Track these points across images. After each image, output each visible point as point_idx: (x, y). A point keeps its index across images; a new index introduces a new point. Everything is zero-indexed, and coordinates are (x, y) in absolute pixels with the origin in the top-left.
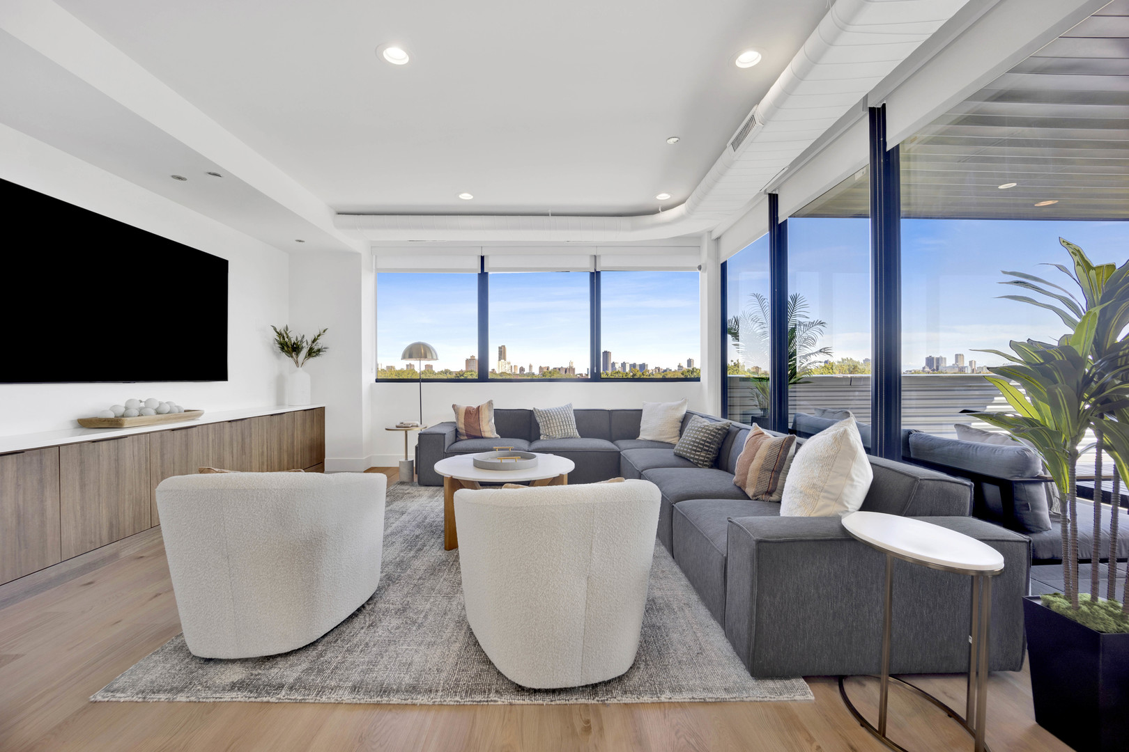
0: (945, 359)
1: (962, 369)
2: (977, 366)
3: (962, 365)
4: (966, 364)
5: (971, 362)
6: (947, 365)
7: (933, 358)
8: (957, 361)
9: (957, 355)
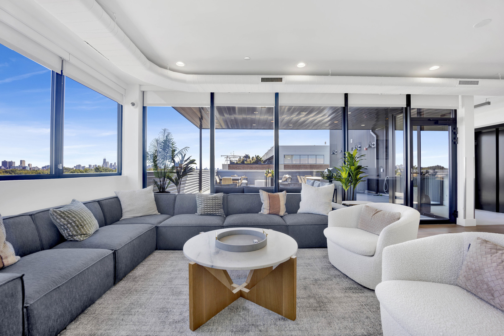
0: (14, 162)
1: (24, 168)
2: (32, 166)
3: (24, 166)
4: (27, 165)
5: (29, 165)
6: (16, 166)
7: (7, 162)
8: (21, 163)
9: (21, 161)
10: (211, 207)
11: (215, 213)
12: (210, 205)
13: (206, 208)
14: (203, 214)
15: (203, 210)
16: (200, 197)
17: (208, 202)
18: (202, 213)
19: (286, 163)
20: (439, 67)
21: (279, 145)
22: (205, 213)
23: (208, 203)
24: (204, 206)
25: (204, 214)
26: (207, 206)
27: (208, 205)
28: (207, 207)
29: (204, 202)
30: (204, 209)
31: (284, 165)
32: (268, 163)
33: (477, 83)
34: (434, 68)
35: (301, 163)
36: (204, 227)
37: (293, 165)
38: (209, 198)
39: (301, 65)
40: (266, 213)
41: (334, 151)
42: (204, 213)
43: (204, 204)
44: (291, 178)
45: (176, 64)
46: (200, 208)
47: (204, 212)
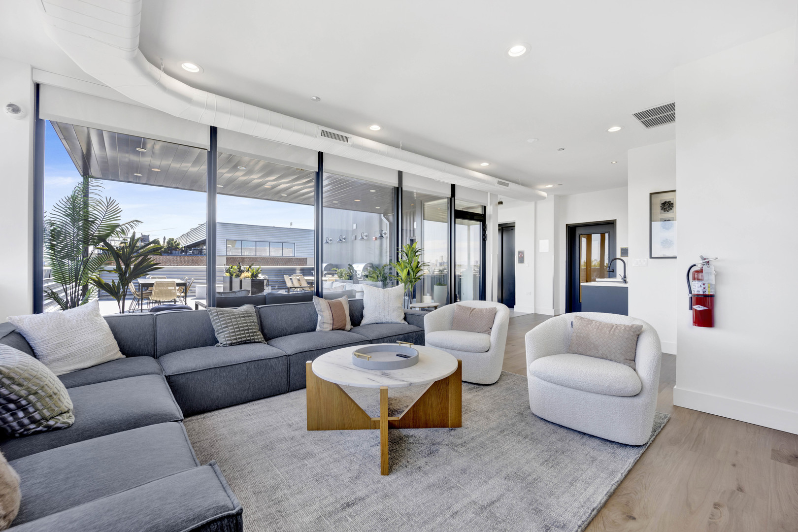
10: (246, 330)
11: (253, 339)
12: (243, 327)
13: (237, 331)
14: (234, 343)
15: (233, 336)
16: (221, 314)
17: (239, 321)
18: (234, 341)
19: (231, 254)
20: (488, 164)
21: (217, 221)
22: (238, 340)
23: (240, 324)
24: (234, 329)
25: (236, 343)
26: (238, 329)
27: (241, 327)
28: (239, 331)
29: (231, 322)
30: (234, 334)
31: (227, 258)
32: (194, 253)
33: (507, 185)
34: (485, 165)
35: (257, 255)
36: (259, 362)
37: (244, 258)
38: (238, 315)
39: (375, 128)
40: (328, 329)
41: (327, 239)
42: (236, 341)
43: (232, 325)
44: (268, 280)
45: (182, 66)
46: (226, 334)
47: (236, 339)
